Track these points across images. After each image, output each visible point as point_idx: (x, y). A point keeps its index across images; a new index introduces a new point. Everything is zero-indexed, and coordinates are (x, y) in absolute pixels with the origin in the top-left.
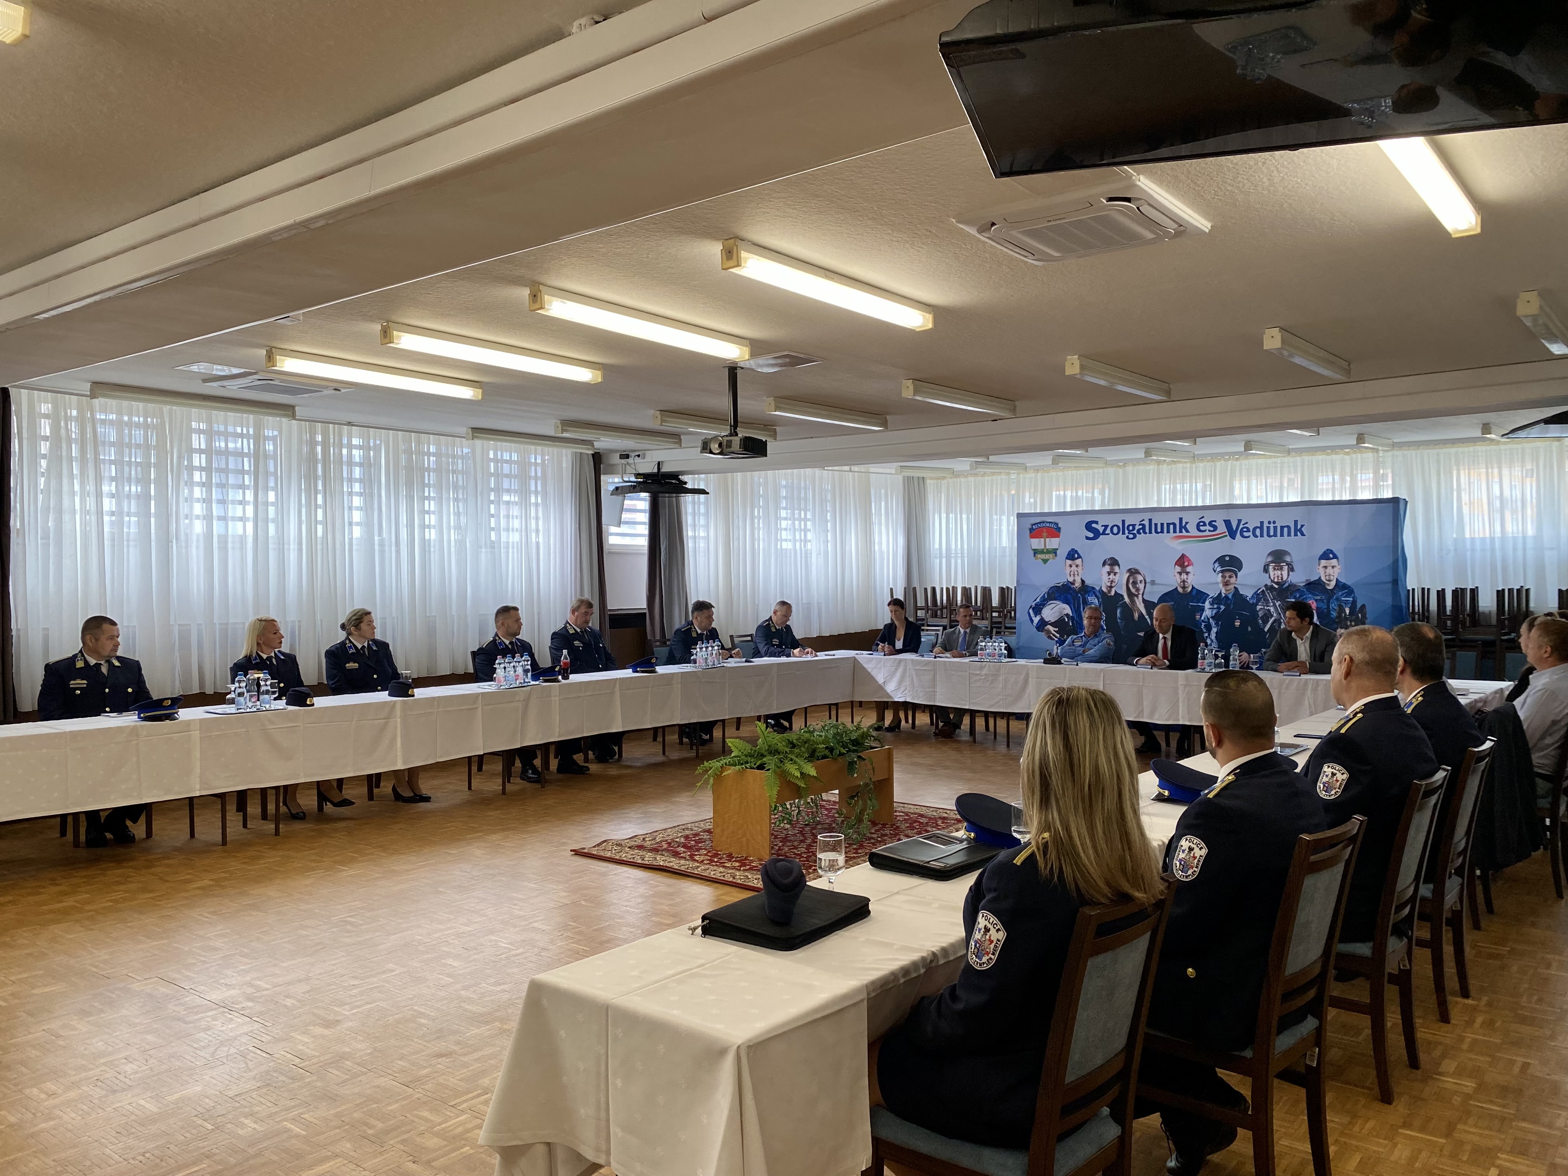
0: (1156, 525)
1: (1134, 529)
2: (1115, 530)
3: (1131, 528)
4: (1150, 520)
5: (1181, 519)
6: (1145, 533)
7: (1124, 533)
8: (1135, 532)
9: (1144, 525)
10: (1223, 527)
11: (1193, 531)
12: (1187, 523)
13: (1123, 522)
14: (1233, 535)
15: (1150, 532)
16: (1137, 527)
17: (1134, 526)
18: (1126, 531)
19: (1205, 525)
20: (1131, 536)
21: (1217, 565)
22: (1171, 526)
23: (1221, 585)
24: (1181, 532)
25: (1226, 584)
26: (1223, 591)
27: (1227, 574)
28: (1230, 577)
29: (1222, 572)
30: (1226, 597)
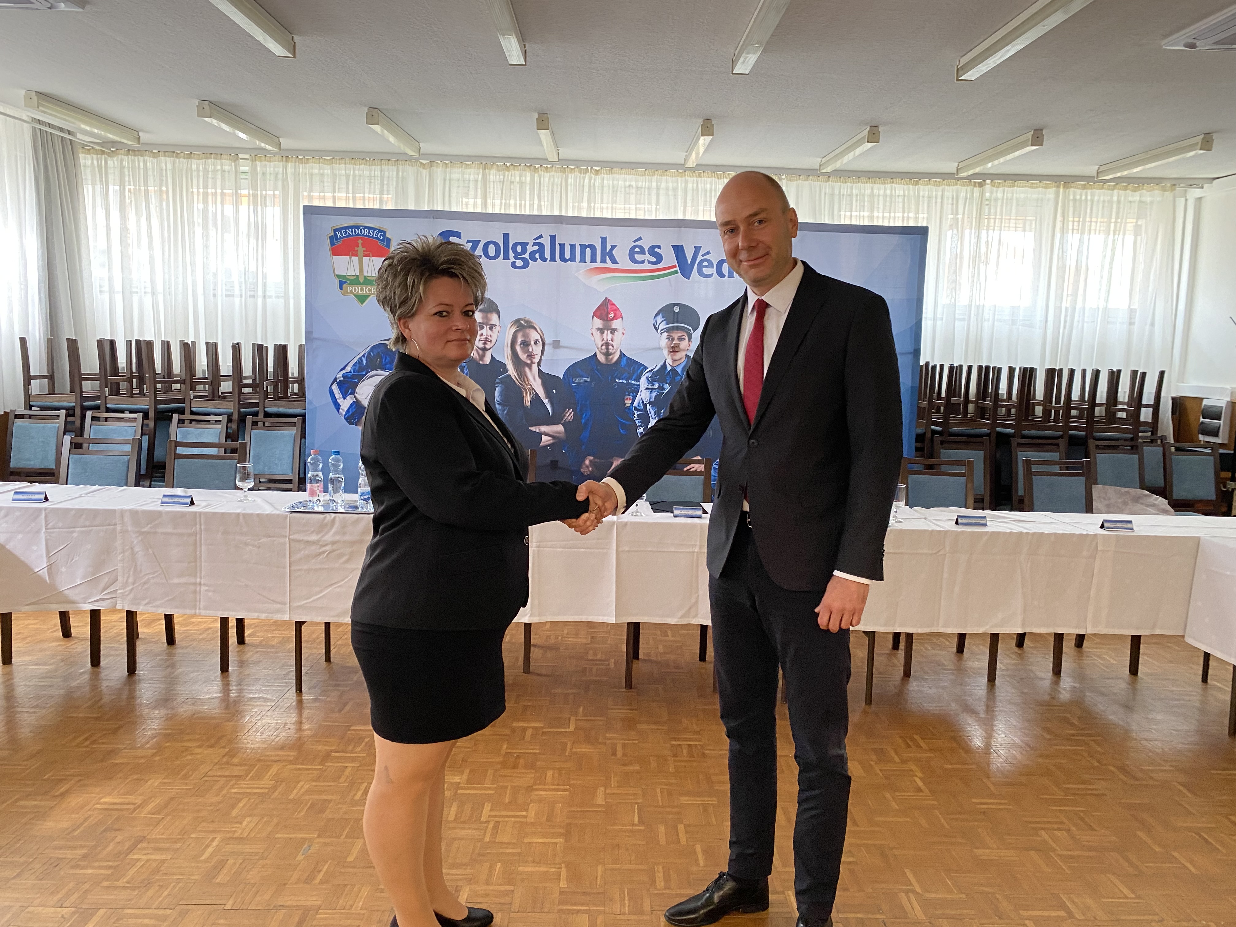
0: (562, 246)
1: (524, 251)
2: (492, 250)
3: (519, 249)
4: (553, 238)
5: (604, 240)
6: (544, 259)
7: (506, 257)
8: (526, 256)
9: (541, 245)
10: (669, 259)
11: (624, 262)
12: (613, 247)
13: (506, 236)
14: (686, 271)
15: (553, 259)
16: (530, 249)
17: (524, 245)
18: (511, 255)
19: (642, 252)
20: (519, 263)
21: (659, 319)
22: (588, 251)
23: (665, 352)
24: (603, 261)
25: (674, 350)
26: (669, 361)
27: (676, 335)
28: (681, 339)
29: (668, 330)
30: (673, 370)
